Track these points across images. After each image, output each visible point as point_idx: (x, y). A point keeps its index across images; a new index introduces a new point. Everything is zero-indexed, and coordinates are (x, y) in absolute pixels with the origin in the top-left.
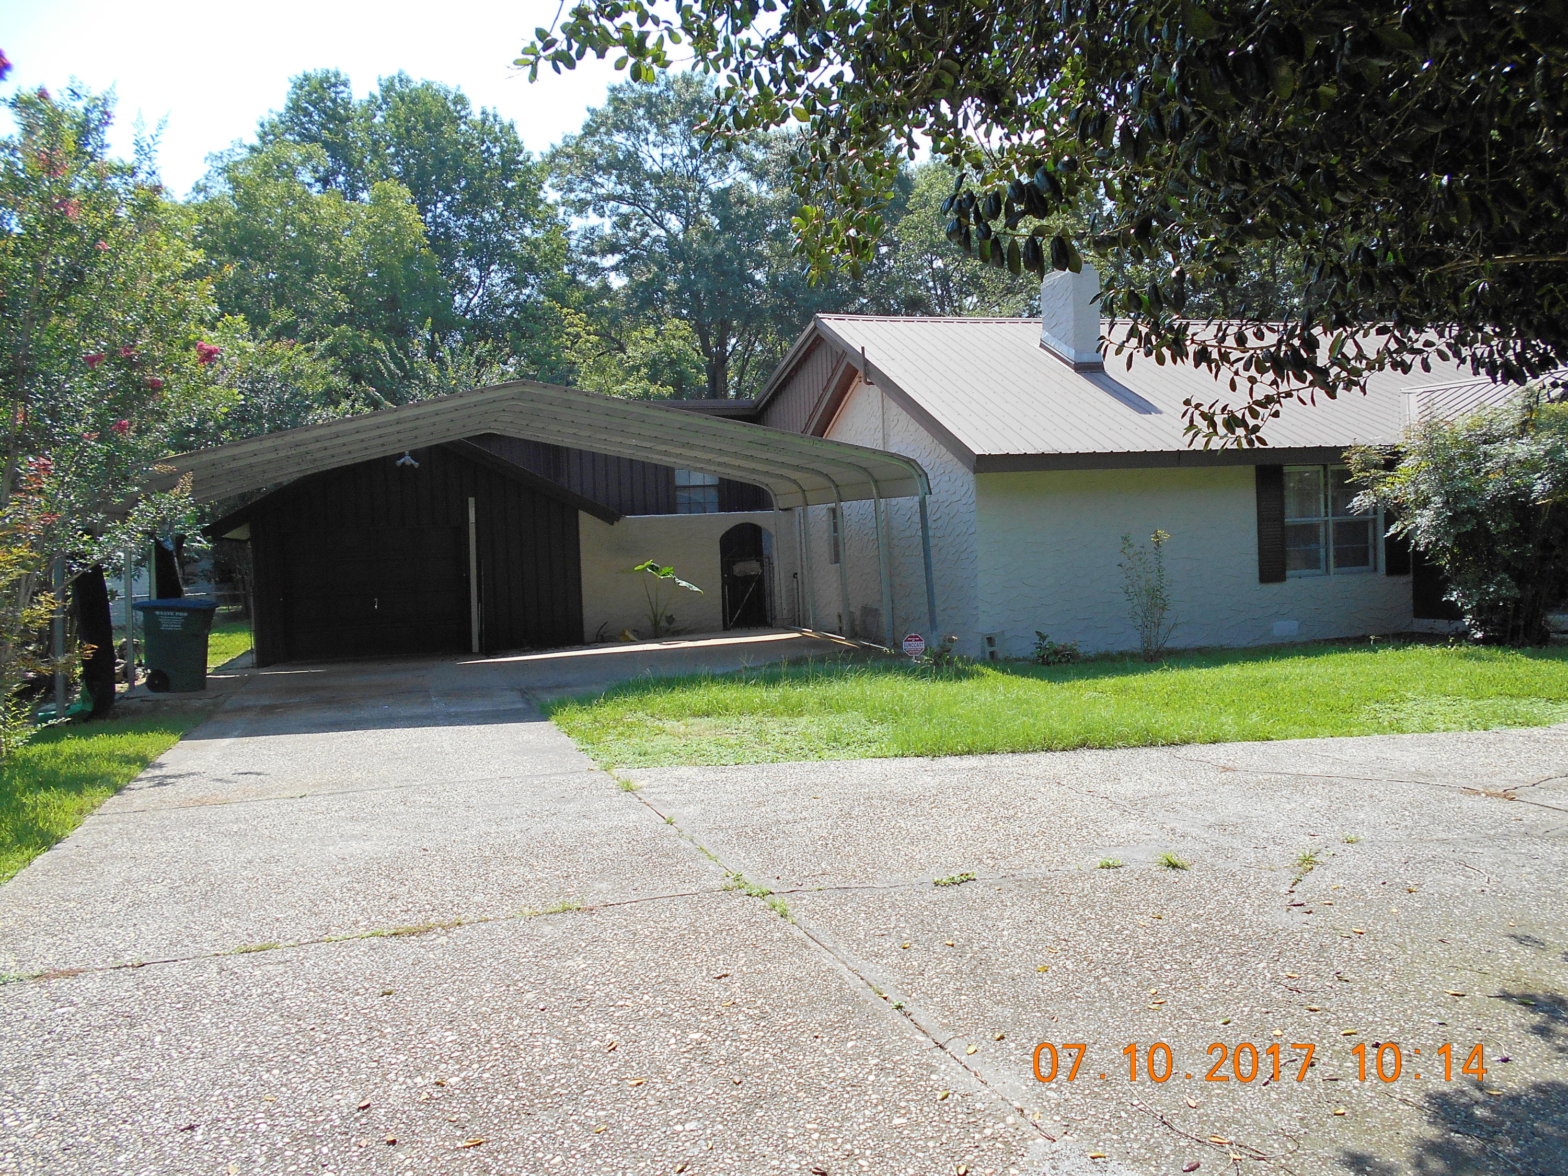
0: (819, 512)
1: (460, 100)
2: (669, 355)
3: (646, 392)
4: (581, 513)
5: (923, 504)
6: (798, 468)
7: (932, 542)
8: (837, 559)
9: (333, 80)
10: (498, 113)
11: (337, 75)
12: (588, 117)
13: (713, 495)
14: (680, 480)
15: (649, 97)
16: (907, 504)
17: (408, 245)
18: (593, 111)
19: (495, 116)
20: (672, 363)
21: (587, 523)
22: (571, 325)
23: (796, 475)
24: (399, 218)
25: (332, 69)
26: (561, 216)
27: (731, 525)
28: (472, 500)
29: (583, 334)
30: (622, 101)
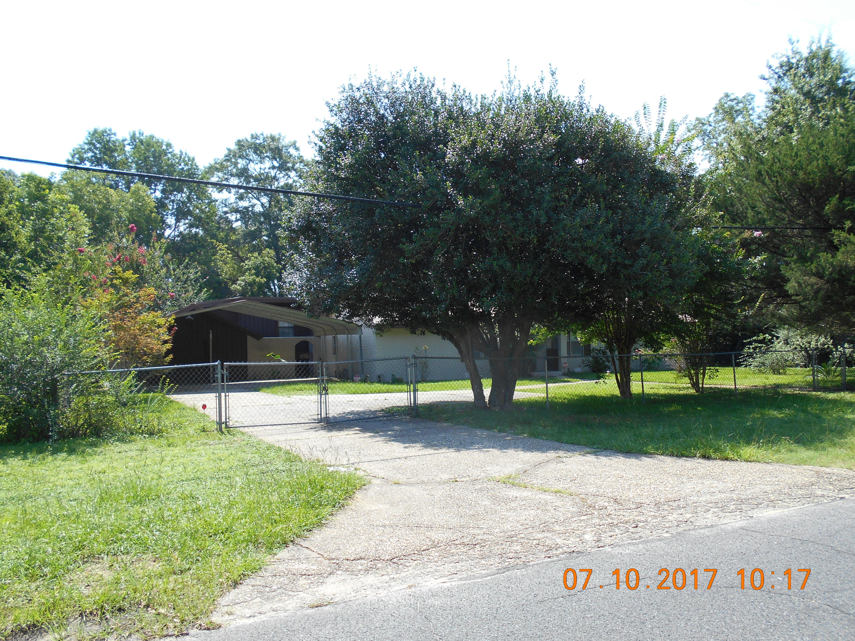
0: (330, 338)
1: (169, 145)
2: (264, 264)
3: (254, 280)
4: (248, 336)
5: (360, 337)
6: (323, 324)
7: (363, 348)
8: (335, 353)
9: (108, 132)
10: (187, 152)
11: (110, 130)
12: (226, 152)
13: (291, 331)
14: (281, 324)
15: (255, 144)
16: (356, 337)
17: (147, 212)
18: (229, 150)
19: (186, 154)
20: (265, 268)
21: (250, 340)
22: (220, 250)
23: (322, 326)
24: (144, 200)
25: (108, 128)
26: (209, 192)
27: (299, 341)
28: (211, 331)
29: (226, 254)
30: (243, 146)
